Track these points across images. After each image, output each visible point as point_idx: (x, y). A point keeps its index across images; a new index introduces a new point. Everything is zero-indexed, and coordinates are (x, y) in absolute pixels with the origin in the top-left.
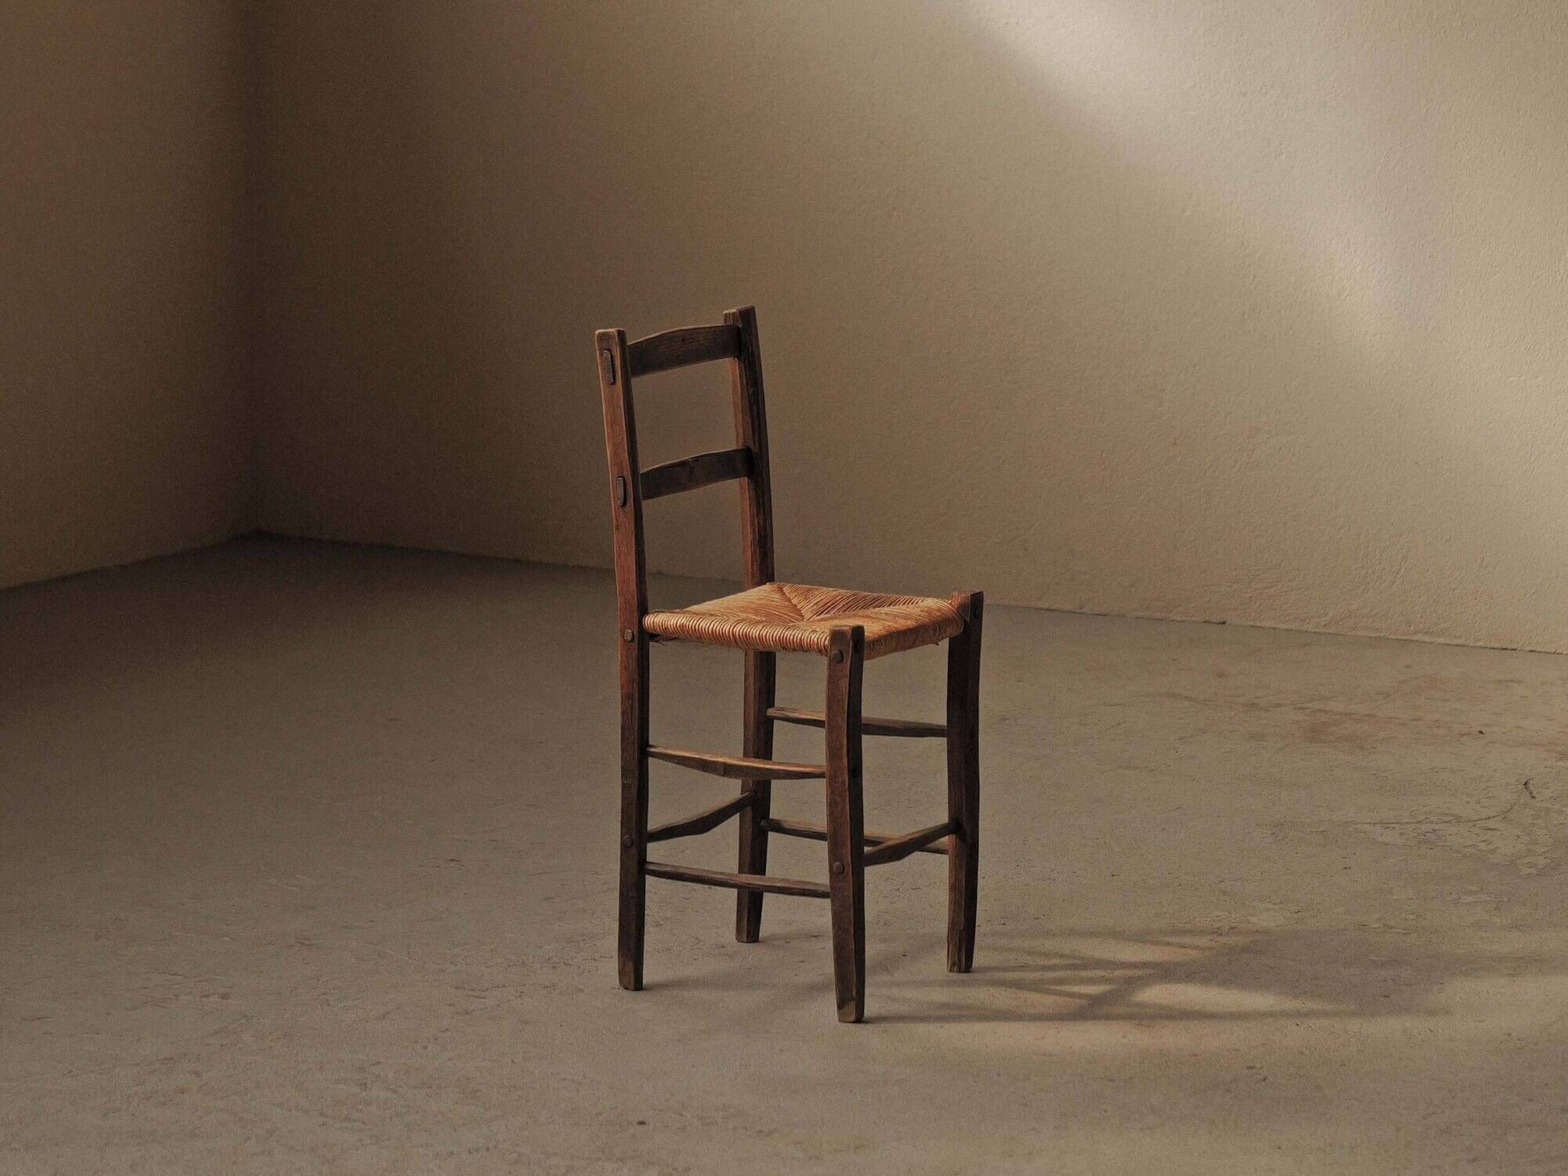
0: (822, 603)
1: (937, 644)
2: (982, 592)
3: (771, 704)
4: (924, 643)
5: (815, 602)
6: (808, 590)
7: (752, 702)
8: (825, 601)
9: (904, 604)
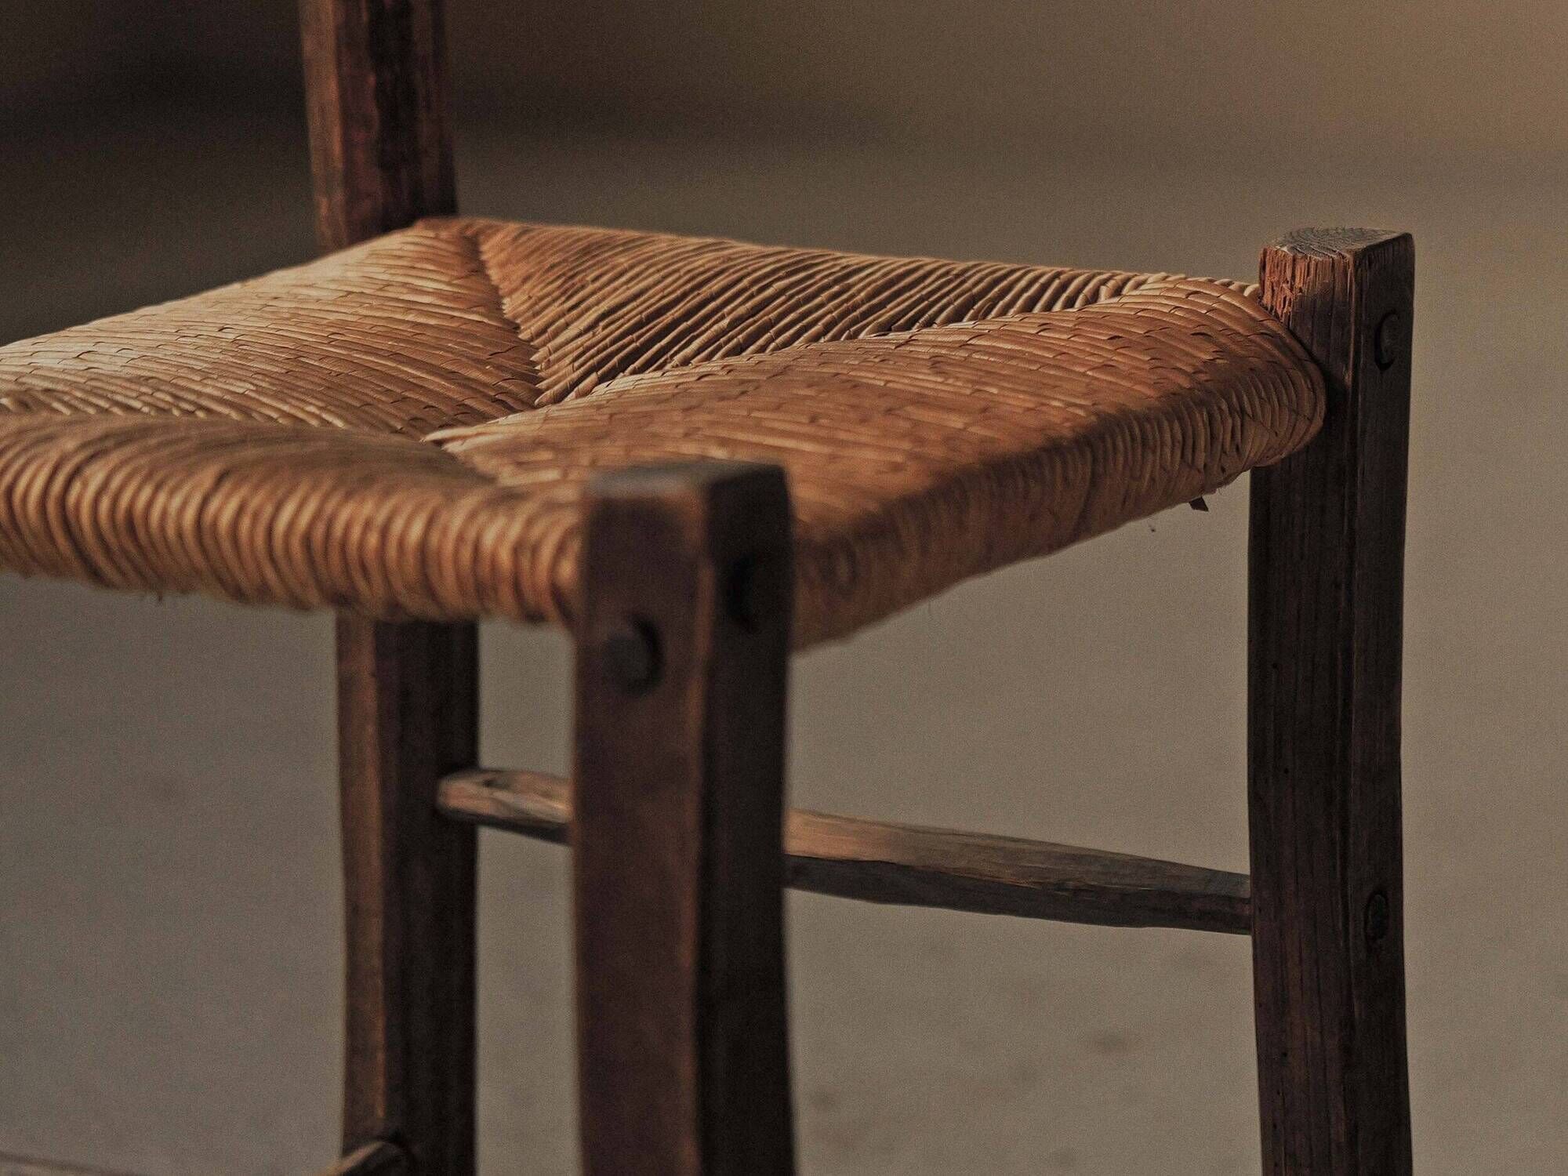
0: (634, 313)
1: (1199, 505)
2: (1406, 239)
3: (465, 761)
4: (1137, 506)
5: (604, 307)
6: (586, 251)
7: (370, 753)
8: (653, 301)
9: (1029, 307)
